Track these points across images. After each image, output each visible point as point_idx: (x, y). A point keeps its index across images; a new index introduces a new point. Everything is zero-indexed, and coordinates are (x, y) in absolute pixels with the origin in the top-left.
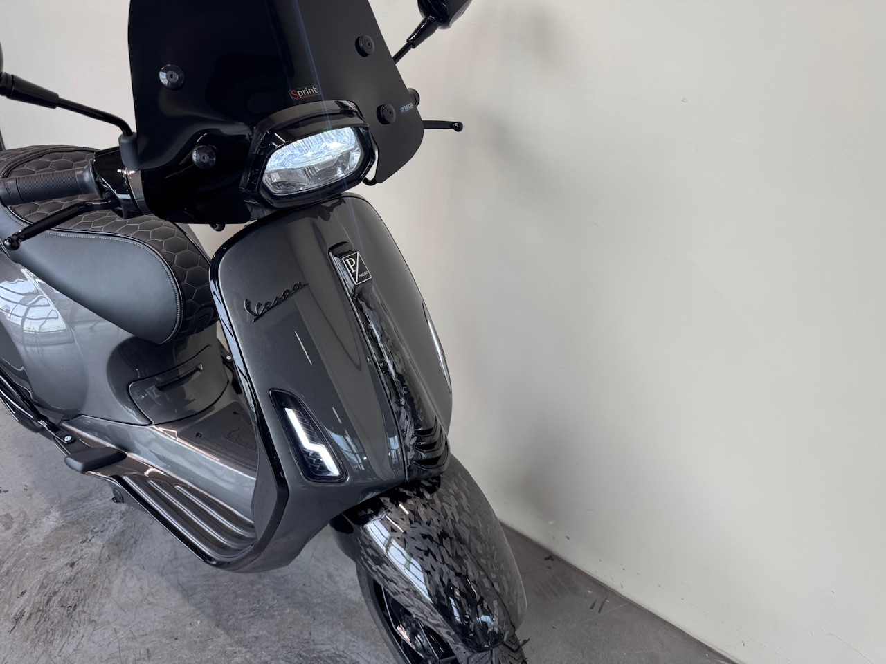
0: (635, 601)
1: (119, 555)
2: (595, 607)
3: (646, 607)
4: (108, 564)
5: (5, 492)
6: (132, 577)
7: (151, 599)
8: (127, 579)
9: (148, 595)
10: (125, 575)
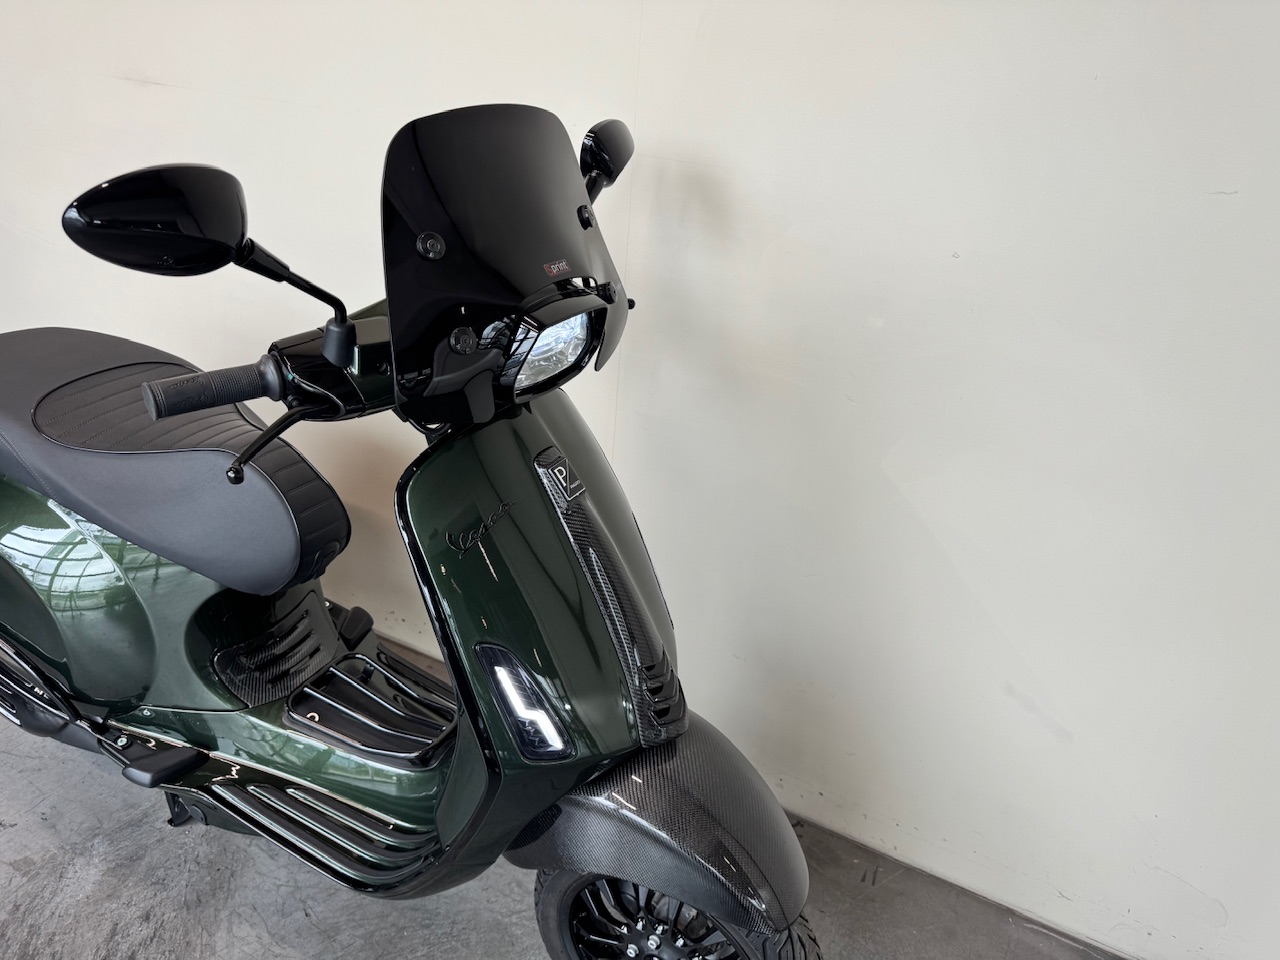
0: (915, 866)
1: (214, 895)
2: (867, 880)
3: (929, 871)
4: (201, 909)
5: (11, 826)
6: (241, 923)
7: (277, 950)
8: (235, 928)
9: (271, 943)
10: (231, 923)
